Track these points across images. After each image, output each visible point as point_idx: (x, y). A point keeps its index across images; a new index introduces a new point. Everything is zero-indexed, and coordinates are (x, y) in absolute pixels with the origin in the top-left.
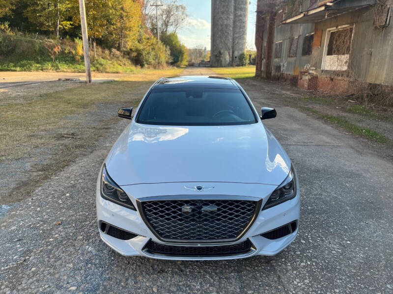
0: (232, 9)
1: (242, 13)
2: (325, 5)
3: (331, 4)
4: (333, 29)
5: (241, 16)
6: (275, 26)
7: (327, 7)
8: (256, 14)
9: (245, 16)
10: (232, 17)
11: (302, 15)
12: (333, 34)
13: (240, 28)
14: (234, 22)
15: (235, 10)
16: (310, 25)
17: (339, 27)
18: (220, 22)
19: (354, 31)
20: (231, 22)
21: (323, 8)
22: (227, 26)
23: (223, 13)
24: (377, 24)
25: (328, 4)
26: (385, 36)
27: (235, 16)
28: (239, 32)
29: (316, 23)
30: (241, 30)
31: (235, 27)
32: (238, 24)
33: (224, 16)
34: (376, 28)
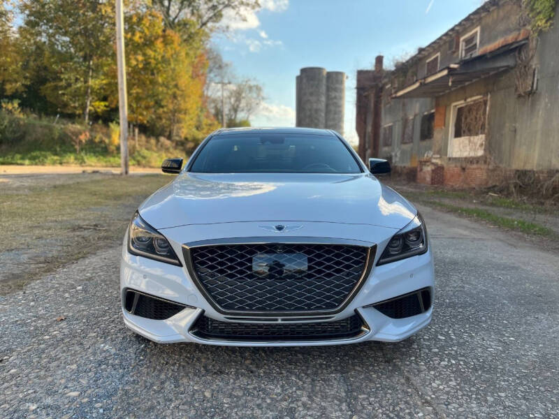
0: (323, 89)
1: (337, 94)
2: (448, 68)
3: (456, 66)
4: (461, 103)
5: (335, 98)
6: (382, 105)
7: (450, 70)
8: (355, 91)
9: (341, 98)
10: (323, 99)
11: (417, 85)
12: (460, 110)
13: (335, 113)
14: (327, 105)
15: (328, 89)
16: (428, 100)
17: (469, 100)
18: (308, 106)
19: (489, 103)
20: (322, 106)
21: (445, 72)
22: (317, 111)
23: (311, 94)
24: (521, 91)
25: (453, 66)
26: (533, 105)
27: (328, 98)
28: (334, 119)
29: (437, 98)
30: (336, 116)
31: (328, 112)
32: (332, 108)
33: (313, 99)
34: (520, 96)
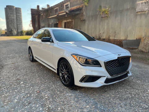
0: (15, 13)
1: (20, 15)
4: (65, 21)
5: (19, 16)
6: (40, 20)
10: (15, 16)
11: (56, 15)
12: (65, 23)
13: (19, 20)
14: (16, 18)
15: (16, 13)
17: (68, 20)
18: (10, 18)
19: (73, 22)
20: (15, 18)
21: (65, 13)
22: (13, 19)
23: (11, 14)
24: (82, 19)
25: (67, 12)
27: (17, 15)
28: (19, 22)
30: (20, 21)
31: (17, 20)
32: (18, 19)
33: (12, 15)
34: (81, 21)
